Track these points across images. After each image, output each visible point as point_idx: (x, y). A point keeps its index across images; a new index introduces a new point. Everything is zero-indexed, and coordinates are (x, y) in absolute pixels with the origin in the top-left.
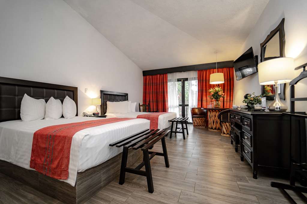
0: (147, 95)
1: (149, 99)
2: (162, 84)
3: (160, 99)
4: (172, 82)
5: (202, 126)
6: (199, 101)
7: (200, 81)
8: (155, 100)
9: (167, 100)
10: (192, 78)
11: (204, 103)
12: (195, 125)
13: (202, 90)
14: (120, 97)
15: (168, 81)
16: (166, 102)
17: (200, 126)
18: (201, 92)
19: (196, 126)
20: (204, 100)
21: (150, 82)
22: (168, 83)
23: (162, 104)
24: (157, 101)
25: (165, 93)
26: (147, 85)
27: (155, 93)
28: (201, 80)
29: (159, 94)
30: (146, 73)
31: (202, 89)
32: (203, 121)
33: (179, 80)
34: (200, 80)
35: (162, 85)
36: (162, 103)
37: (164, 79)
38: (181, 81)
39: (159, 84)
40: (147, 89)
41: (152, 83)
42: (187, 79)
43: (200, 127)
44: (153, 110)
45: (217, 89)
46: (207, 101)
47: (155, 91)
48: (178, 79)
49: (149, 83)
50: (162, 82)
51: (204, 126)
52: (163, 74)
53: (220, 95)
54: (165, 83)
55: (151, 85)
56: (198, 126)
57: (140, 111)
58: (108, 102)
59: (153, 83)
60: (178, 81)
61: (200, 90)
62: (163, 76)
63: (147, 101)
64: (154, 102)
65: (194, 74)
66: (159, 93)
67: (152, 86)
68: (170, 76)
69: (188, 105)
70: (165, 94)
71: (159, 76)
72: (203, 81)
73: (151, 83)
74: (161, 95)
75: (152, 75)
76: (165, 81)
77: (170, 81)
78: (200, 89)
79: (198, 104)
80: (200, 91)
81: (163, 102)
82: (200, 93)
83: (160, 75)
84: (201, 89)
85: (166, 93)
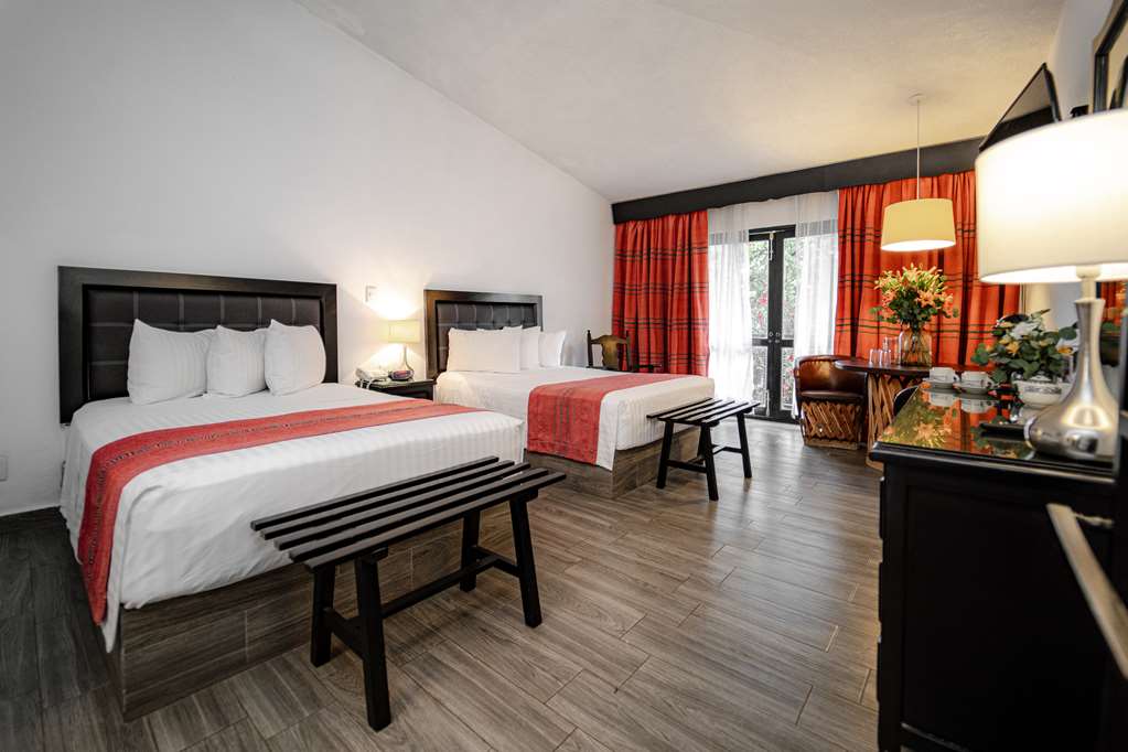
0: (627, 297)
1: (633, 316)
2: (686, 252)
3: (674, 317)
4: (726, 242)
5: (845, 440)
6: (842, 326)
7: (849, 238)
8: (655, 316)
9: (706, 319)
10: (815, 225)
11: (866, 336)
12: (812, 434)
13: (857, 278)
14: (508, 309)
15: (709, 240)
16: (701, 327)
17: (835, 439)
18: (853, 287)
19: (815, 436)
20: (866, 323)
21: (638, 248)
22: (712, 250)
23: (685, 336)
24: (665, 325)
25: (697, 290)
26: (628, 258)
27: (655, 289)
28: (857, 232)
29: (672, 296)
30: (623, 213)
31: (857, 273)
32: (848, 418)
33: (755, 235)
34: (849, 231)
35: (686, 257)
36: (685, 331)
37: (694, 232)
38: (765, 237)
39: (675, 255)
40: (628, 275)
41: (645, 252)
42: (790, 231)
43: (835, 444)
44: (649, 358)
45: (912, 275)
46: (878, 328)
47: (658, 281)
48: (750, 231)
49: (634, 251)
50: (683, 247)
51: (852, 441)
52: (691, 214)
53: (924, 303)
54: (696, 251)
55: (641, 256)
56: (825, 437)
57: (591, 365)
58: (452, 330)
59: (649, 249)
60: (752, 238)
61: (848, 278)
62: (688, 217)
63: (626, 321)
64: (651, 326)
65: (823, 208)
66: (672, 290)
67: (644, 262)
68: (717, 220)
69: (790, 344)
70: (697, 295)
71: (671, 220)
72: (862, 236)
73: (642, 251)
74: (680, 300)
75: (646, 219)
76: (694, 240)
77: (719, 240)
78: (848, 271)
79: (838, 343)
80: (848, 283)
81: (689, 328)
82: (848, 291)
83: (678, 215)
84: (853, 275)
85: (701, 292)
